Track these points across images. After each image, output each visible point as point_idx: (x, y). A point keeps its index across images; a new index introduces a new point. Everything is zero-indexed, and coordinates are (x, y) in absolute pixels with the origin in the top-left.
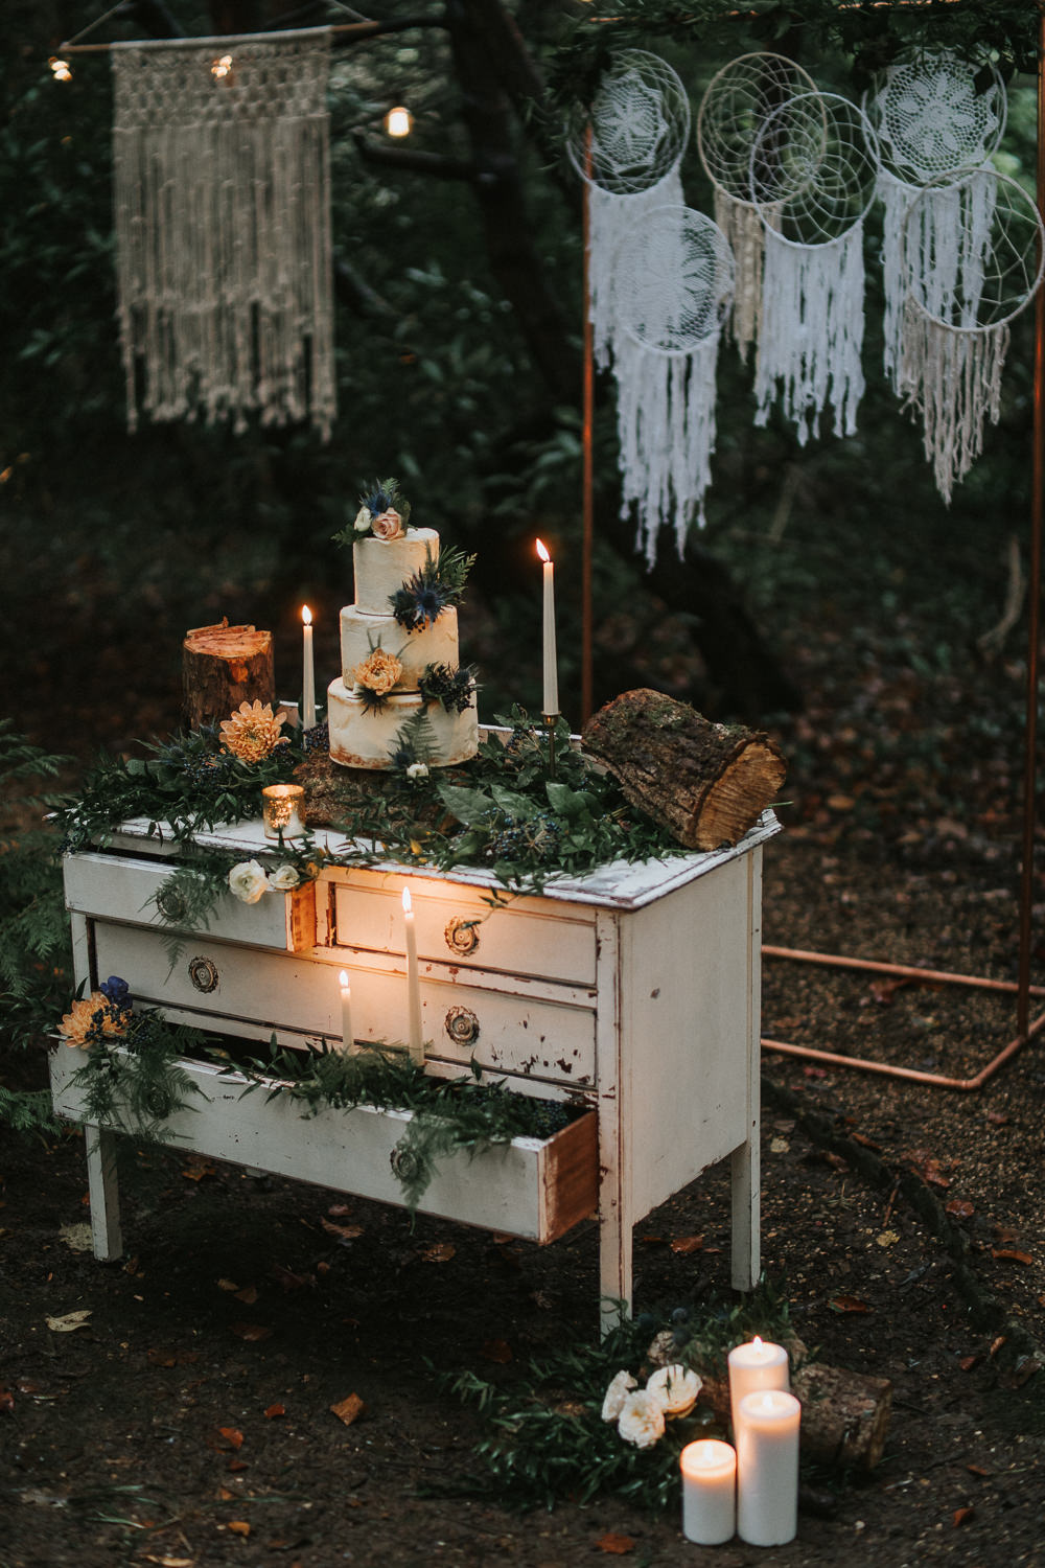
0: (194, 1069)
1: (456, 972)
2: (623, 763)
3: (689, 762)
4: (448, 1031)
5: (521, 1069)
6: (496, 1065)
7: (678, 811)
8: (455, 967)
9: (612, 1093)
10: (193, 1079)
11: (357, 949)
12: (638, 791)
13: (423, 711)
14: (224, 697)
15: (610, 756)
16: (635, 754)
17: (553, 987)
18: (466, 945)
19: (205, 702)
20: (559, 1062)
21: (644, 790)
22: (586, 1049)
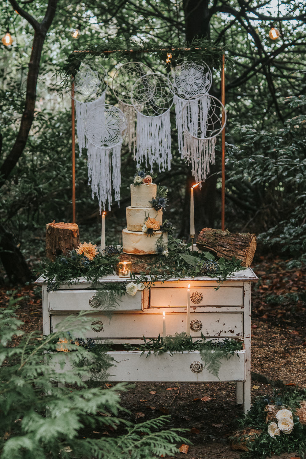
0: (111, 353)
1: (195, 309)
2: (216, 246)
3: (240, 243)
4: (191, 328)
5: (217, 335)
6: (208, 335)
7: (240, 257)
8: (195, 307)
9: (248, 336)
10: (112, 357)
11: (159, 308)
12: (223, 254)
13: (162, 235)
14: (72, 242)
15: (210, 245)
16: (221, 243)
17: (229, 308)
18: (198, 300)
19: (66, 244)
20: (230, 331)
21: (225, 253)
22: (239, 325)
